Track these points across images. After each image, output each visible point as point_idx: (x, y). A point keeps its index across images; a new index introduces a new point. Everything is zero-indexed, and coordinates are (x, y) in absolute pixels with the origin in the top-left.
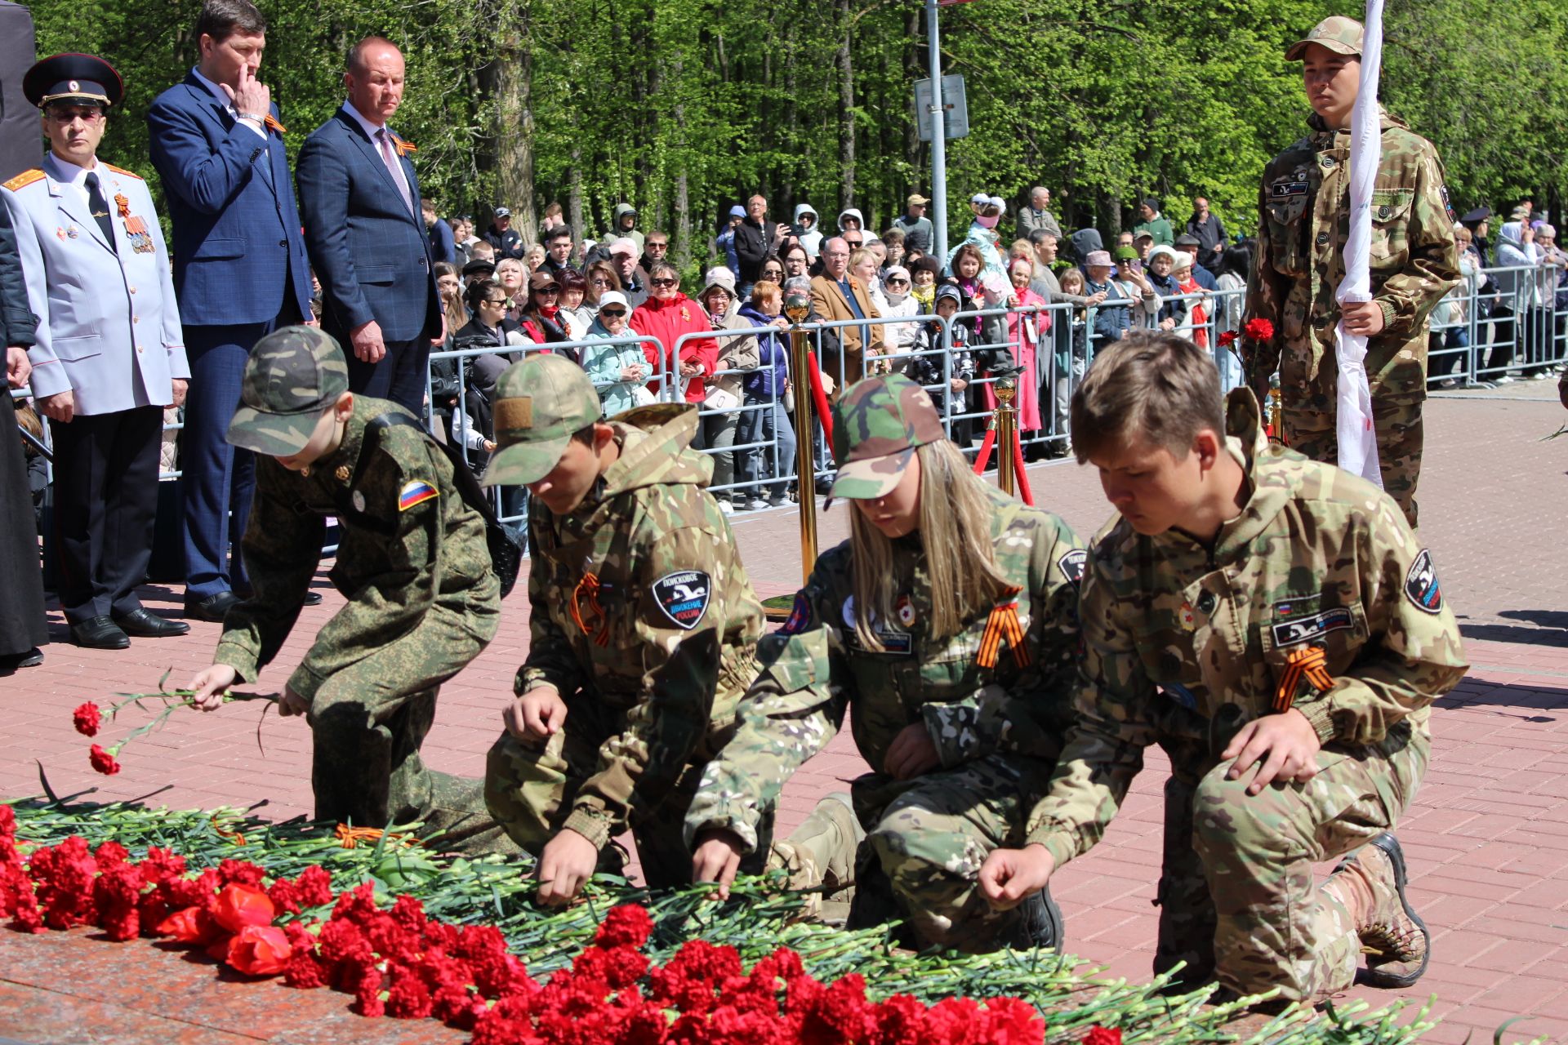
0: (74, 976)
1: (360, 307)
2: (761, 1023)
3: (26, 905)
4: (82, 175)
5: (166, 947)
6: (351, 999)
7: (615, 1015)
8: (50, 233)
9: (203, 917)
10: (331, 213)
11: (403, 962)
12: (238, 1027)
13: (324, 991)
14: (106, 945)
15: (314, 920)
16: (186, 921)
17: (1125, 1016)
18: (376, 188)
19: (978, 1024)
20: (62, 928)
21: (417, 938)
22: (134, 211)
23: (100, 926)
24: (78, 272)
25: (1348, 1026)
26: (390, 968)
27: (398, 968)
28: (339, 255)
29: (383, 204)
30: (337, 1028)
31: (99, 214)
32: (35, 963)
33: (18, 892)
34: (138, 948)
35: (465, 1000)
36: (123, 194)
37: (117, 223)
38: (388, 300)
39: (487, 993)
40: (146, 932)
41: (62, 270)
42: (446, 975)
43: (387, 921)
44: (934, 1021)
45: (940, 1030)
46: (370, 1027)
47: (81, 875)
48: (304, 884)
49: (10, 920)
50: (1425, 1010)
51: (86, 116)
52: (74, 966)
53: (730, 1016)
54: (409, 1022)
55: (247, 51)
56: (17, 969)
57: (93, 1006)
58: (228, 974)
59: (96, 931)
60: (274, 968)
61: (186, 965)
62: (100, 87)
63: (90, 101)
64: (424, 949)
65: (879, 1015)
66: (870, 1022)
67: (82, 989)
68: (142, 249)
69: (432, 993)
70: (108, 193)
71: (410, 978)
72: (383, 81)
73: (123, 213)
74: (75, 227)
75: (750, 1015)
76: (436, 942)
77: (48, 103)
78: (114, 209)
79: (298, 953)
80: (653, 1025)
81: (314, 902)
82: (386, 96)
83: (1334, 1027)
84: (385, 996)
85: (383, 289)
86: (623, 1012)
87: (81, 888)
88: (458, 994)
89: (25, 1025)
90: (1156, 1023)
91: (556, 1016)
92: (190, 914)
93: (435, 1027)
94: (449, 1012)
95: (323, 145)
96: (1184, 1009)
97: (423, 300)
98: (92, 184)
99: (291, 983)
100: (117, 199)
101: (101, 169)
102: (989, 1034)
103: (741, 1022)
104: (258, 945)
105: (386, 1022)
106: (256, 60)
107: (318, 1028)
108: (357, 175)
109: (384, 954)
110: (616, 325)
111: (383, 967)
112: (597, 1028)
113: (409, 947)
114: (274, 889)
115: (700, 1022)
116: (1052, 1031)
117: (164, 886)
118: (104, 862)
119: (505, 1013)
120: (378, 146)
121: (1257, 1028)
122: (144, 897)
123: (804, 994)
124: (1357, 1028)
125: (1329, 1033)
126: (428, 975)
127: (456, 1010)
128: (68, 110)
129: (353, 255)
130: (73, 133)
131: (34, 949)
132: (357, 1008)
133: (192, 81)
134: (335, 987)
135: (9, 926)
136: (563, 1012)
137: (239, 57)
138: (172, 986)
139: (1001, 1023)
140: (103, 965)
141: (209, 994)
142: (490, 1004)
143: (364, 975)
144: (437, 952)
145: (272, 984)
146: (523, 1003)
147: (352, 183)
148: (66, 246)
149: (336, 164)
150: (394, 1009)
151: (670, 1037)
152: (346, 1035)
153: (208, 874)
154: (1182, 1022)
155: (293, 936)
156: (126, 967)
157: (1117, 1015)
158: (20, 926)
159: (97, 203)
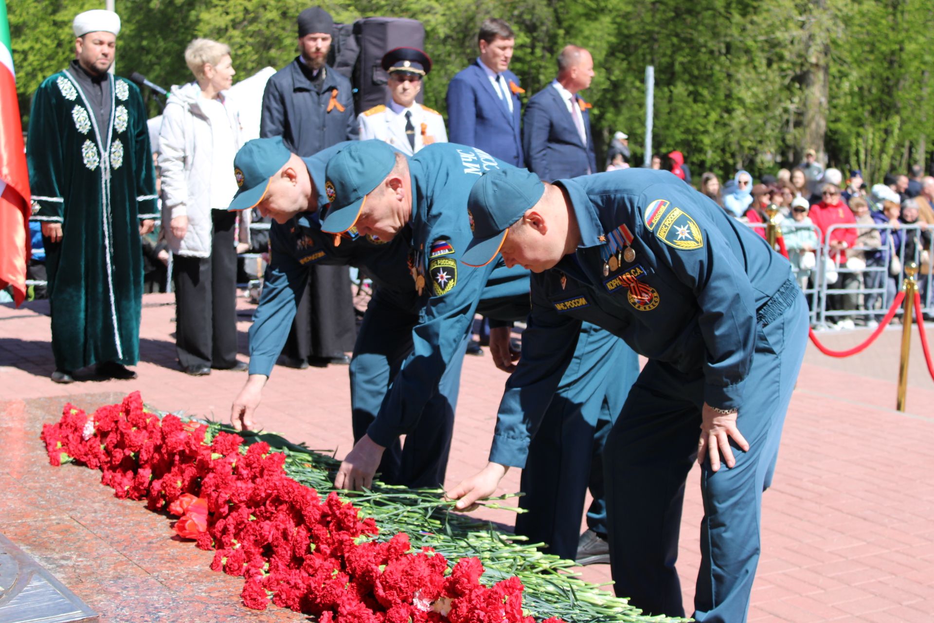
0: (109, 524)
4: (405, 111)
5: (169, 517)
10: (538, 139)
12: (146, 565)
14: (145, 510)
22: (429, 132)
23: (149, 504)
30: (191, 574)
31: (409, 132)
32: (101, 514)
34: (154, 516)
36: (426, 122)
37: (419, 138)
46: (209, 576)
49: (116, 491)
51: (411, 80)
55: (505, 48)
56: (90, 516)
57: (96, 541)
58: (177, 536)
60: (193, 536)
61: (167, 528)
62: (420, 65)
63: (413, 73)
67: (103, 533)
70: (416, 122)
74: (394, 138)
77: (392, 73)
78: (418, 130)
84: (224, 561)
93: (238, 582)
95: (538, 104)
98: (408, 117)
99: (198, 546)
100: (420, 125)
101: (414, 107)
104: (189, 521)
105: (219, 575)
107: (183, 572)
108: (555, 121)
110: (799, 218)
128: (402, 77)
129: (548, 164)
130: (405, 90)
131: (110, 508)
132: (212, 565)
135: (114, 494)
137: (501, 52)
141: (158, 545)
145: (191, 545)
147: (551, 125)
149: (544, 114)
150: (227, 569)
158: (117, 495)
159: (409, 127)
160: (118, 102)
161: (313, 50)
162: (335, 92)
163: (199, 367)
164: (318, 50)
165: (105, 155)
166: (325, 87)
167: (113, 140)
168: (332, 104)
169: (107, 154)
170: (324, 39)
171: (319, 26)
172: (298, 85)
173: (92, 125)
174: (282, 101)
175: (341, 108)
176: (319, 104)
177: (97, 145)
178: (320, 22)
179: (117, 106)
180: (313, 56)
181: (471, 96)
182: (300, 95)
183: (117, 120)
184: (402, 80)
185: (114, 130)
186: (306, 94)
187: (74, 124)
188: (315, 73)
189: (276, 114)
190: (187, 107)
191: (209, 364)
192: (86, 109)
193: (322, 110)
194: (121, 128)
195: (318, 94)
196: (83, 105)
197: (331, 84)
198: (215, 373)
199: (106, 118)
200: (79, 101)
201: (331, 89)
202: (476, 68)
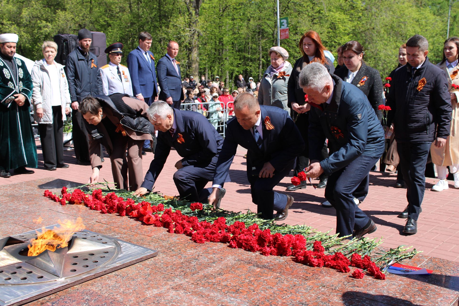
0: (113, 222)
1: (168, 93)
2: (250, 238)
3: (104, 208)
4: (116, 66)
5: (131, 218)
6: (168, 229)
7: (220, 235)
8: (110, 78)
9: (138, 212)
10: (163, 75)
11: (178, 223)
12: (146, 234)
13: (162, 227)
14: (119, 217)
15: (160, 214)
16: (135, 212)
17: (321, 239)
18: (172, 71)
19: (293, 239)
20: (110, 213)
21: (181, 218)
22: (126, 74)
23: (118, 213)
24: (114, 85)
25: (366, 242)
26: (175, 224)
27: (177, 224)
28: (164, 84)
29: (173, 74)
30: (165, 235)
31: (119, 74)
32: (105, 220)
33: (102, 206)
34: (125, 218)
35: (190, 231)
37: (122, 76)
38: (174, 93)
39: (194, 230)
40: (127, 215)
41: (111, 85)
42: (186, 226)
43: (175, 215)
44: (284, 239)
45: (286, 240)
46: (171, 235)
47: (114, 203)
48: (159, 207)
49: (101, 211)
50: (381, 240)
52: (113, 221)
53: (243, 236)
54: (179, 235)
55: (149, 43)
56: (102, 220)
57: (117, 229)
58: (143, 224)
59: (118, 214)
60: (152, 223)
61: (135, 221)
64: (182, 220)
65: (273, 237)
66: (271, 238)
67: (115, 225)
68: (127, 81)
69: (184, 229)
70: (121, 70)
71: (179, 226)
72: (175, 49)
73: (123, 74)
74: (114, 76)
75: (247, 236)
76: (184, 219)
78: (122, 73)
79: (157, 220)
80: (228, 237)
81: (160, 211)
82: (175, 53)
83: (363, 242)
84: (174, 229)
85: (172, 91)
86: (222, 234)
87: (115, 206)
88: (189, 229)
89: (104, 232)
90: (327, 240)
91: (208, 235)
92: (136, 211)
93: (184, 236)
94: (187, 233)
95: (162, 62)
96: (333, 238)
97: (180, 93)
98: (118, 68)
99: (155, 226)
100: (123, 71)
101: (120, 66)
102: (295, 242)
103: (245, 237)
105: (174, 234)
106: (150, 45)
107: (161, 235)
108: (168, 68)
109: (174, 221)
110: (216, 100)
111: (174, 223)
112: (217, 237)
113: (179, 220)
114: (152, 208)
115: (237, 237)
116: (307, 241)
117: (131, 206)
118: (119, 201)
119: (198, 234)
120: (173, 63)
121: (347, 242)
122: (127, 208)
123: (258, 232)
124: (367, 243)
125: (362, 243)
126: (183, 225)
127: (188, 233)
129: (167, 84)
130: (119, 58)
131: (105, 217)
132: (169, 231)
133: (138, 49)
134: (164, 227)
135: (101, 212)
136: (210, 234)
137: (147, 44)
138: (132, 225)
139: (298, 239)
140: (119, 221)
141: (140, 227)
142: (195, 232)
143: (170, 225)
144: (185, 221)
145: (152, 226)
146: (202, 232)
147: (167, 70)
148: (113, 80)
149: (164, 66)
150: (176, 232)
151: (231, 240)
152: (167, 237)
153: (139, 204)
154: (333, 240)
155: (156, 217)
156: (123, 221)
157: (320, 239)
158: (103, 213)
159: (119, 72)
160: (19, 67)
161: (86, 45)
162: (93, 61)
163: (52, 167)
164: (87, 45)
165: (17, 87)
166: (90, 59)
167: (19, 82)
168: (93, 65)
169: (18, 87)
170: (89, 41)
171: (87, 36)
172: (80, 58)
173: (11, 76)
174: (74, 64)
175: (96, 66)
176: (88, 65)
177: (14, 83)
178: (88, 34)
179: (18, 68)
180: (86, 47)
181: (136, 60)
182: (80, 61)
183: (19, 74)
184: (118, 55)
185: (19, 77)
186: (83, 61)
187: (4, 75)
188: (85, 54)
189: (72, 69)
190: (39, 67)
191: (55, 166)
192: (8, 70)
193: (89, 67)
194: (21, 77)
195: (87, 61)
196: (7, 68)
197: (91, 58)
198: (58, 169)
199: (15, 73)
200: (5, 67)
201: (92, 59)
202: (138, 51)
